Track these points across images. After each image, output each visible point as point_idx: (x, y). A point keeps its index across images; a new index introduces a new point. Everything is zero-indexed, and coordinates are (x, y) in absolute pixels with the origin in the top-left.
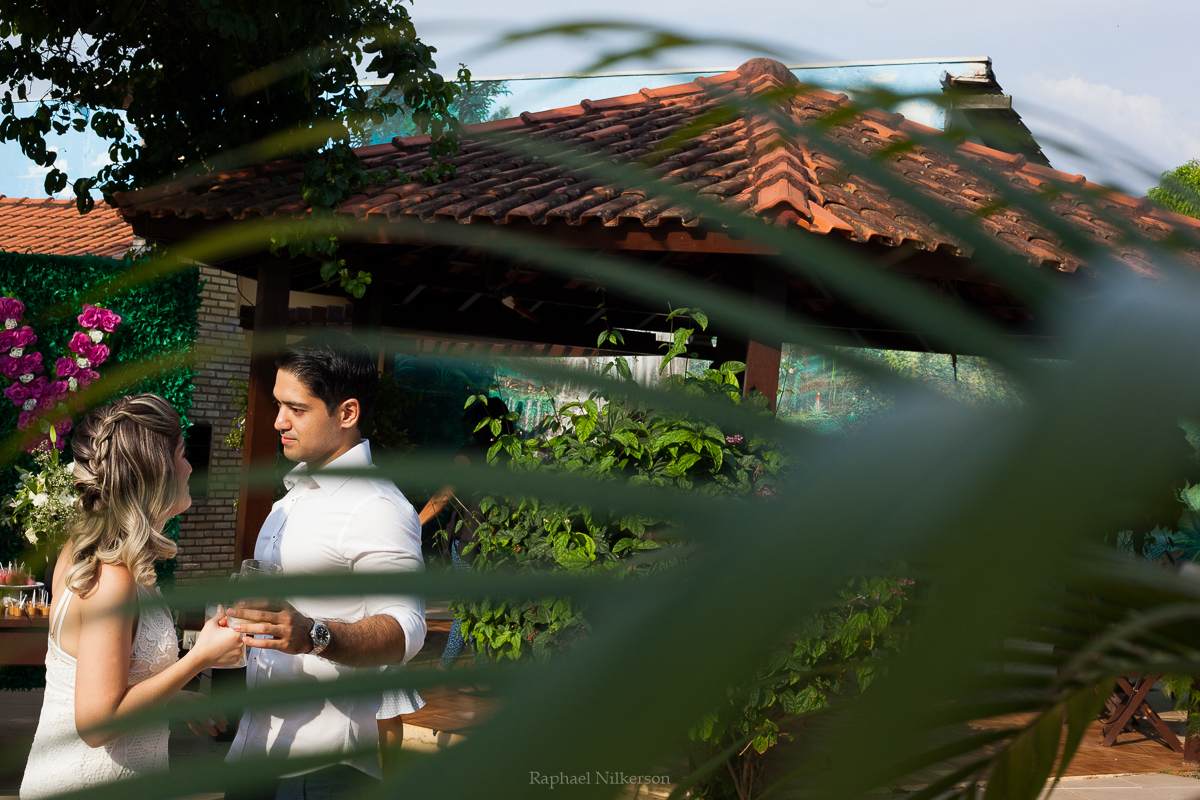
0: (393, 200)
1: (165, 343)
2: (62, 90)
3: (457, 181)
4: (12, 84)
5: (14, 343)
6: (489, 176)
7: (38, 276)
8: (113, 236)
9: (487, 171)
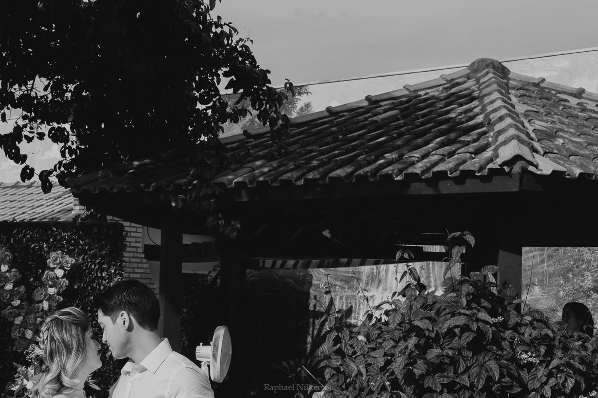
0: (249, 172)
1: (104, 275)
2: (29, 114)
3: (291, 156)
5: (7, 280)
6: (312, 151)
7: (20, 236)
8: (60, 204)
9: (309, 148)
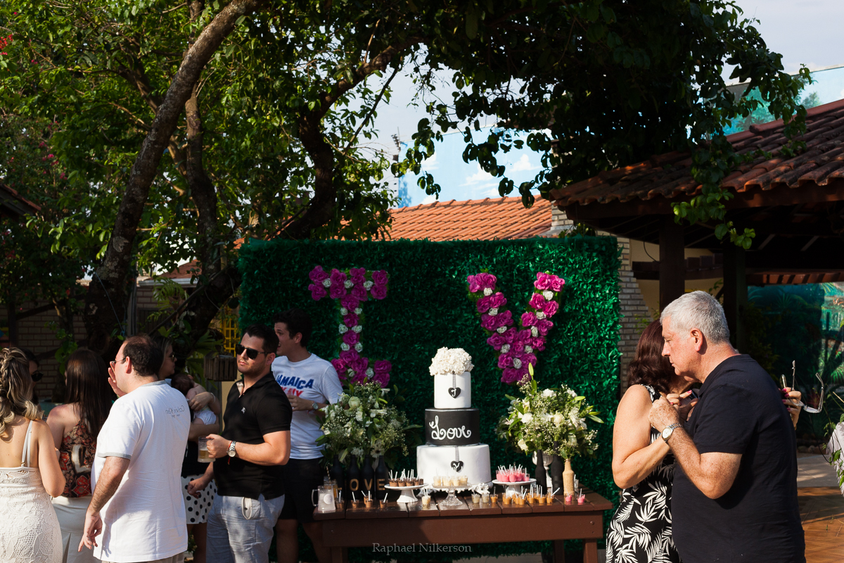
0: (761, 174)
1: (597, 296)
2: (505, 121)
3: (809, 153)
4: (469, 121)
5: (492, 305)
6: (833, 147)
7: (503, 255)
8: (536, 220)
9: (831, 143)
